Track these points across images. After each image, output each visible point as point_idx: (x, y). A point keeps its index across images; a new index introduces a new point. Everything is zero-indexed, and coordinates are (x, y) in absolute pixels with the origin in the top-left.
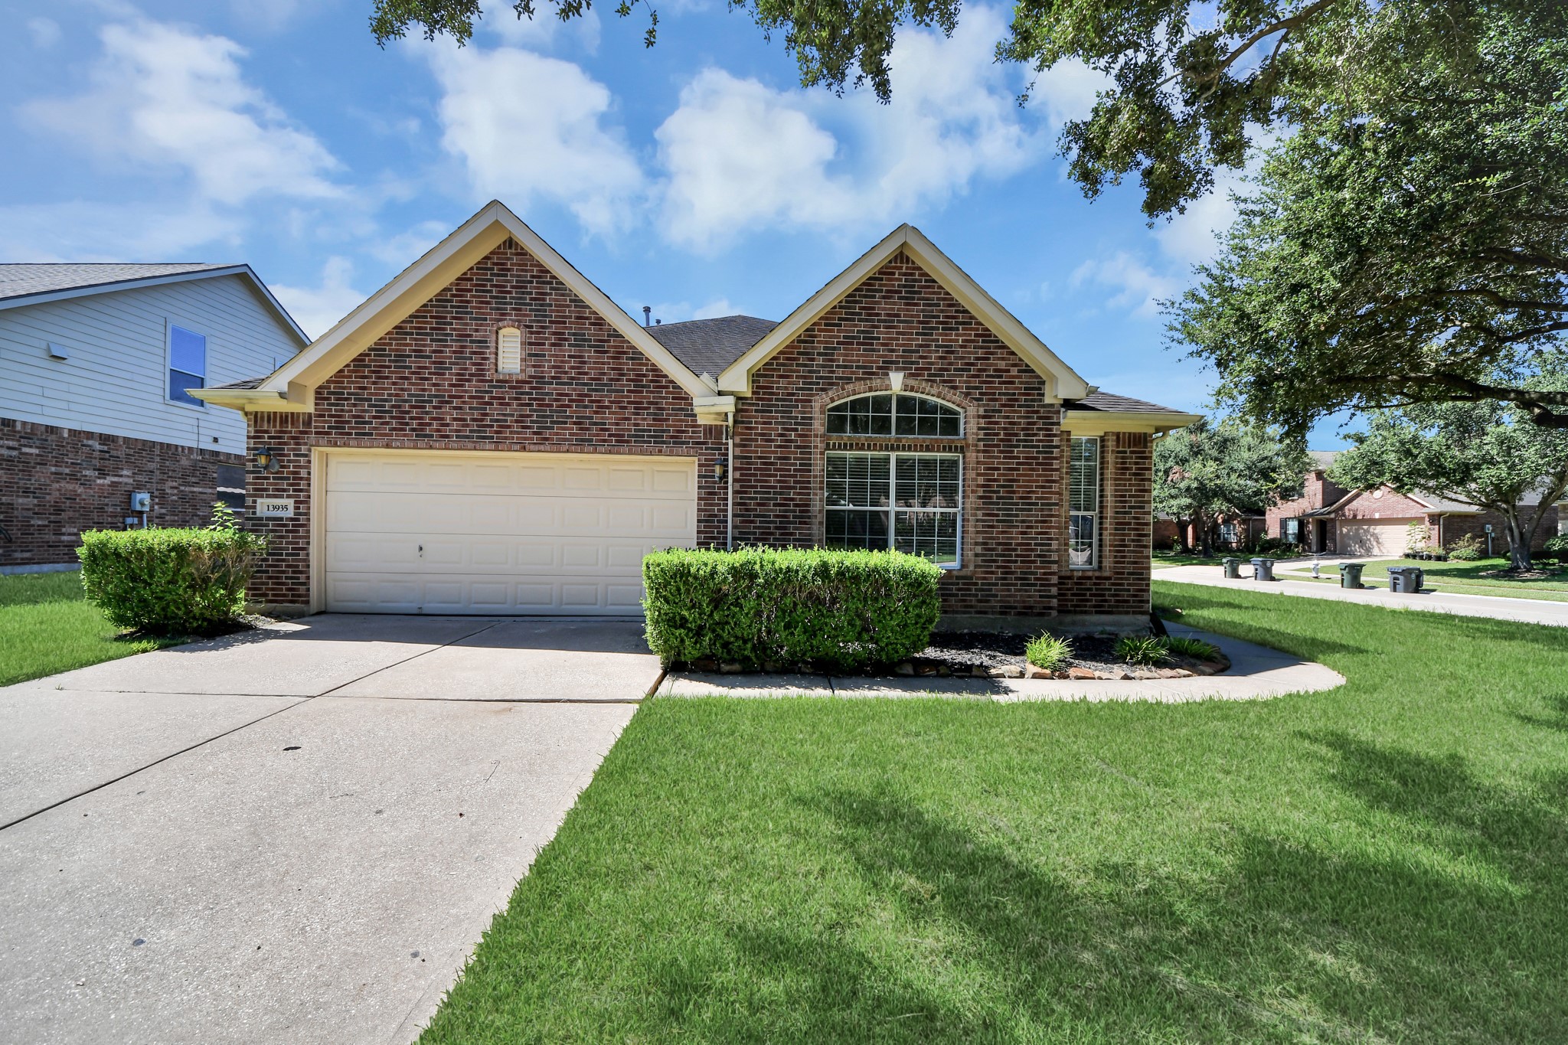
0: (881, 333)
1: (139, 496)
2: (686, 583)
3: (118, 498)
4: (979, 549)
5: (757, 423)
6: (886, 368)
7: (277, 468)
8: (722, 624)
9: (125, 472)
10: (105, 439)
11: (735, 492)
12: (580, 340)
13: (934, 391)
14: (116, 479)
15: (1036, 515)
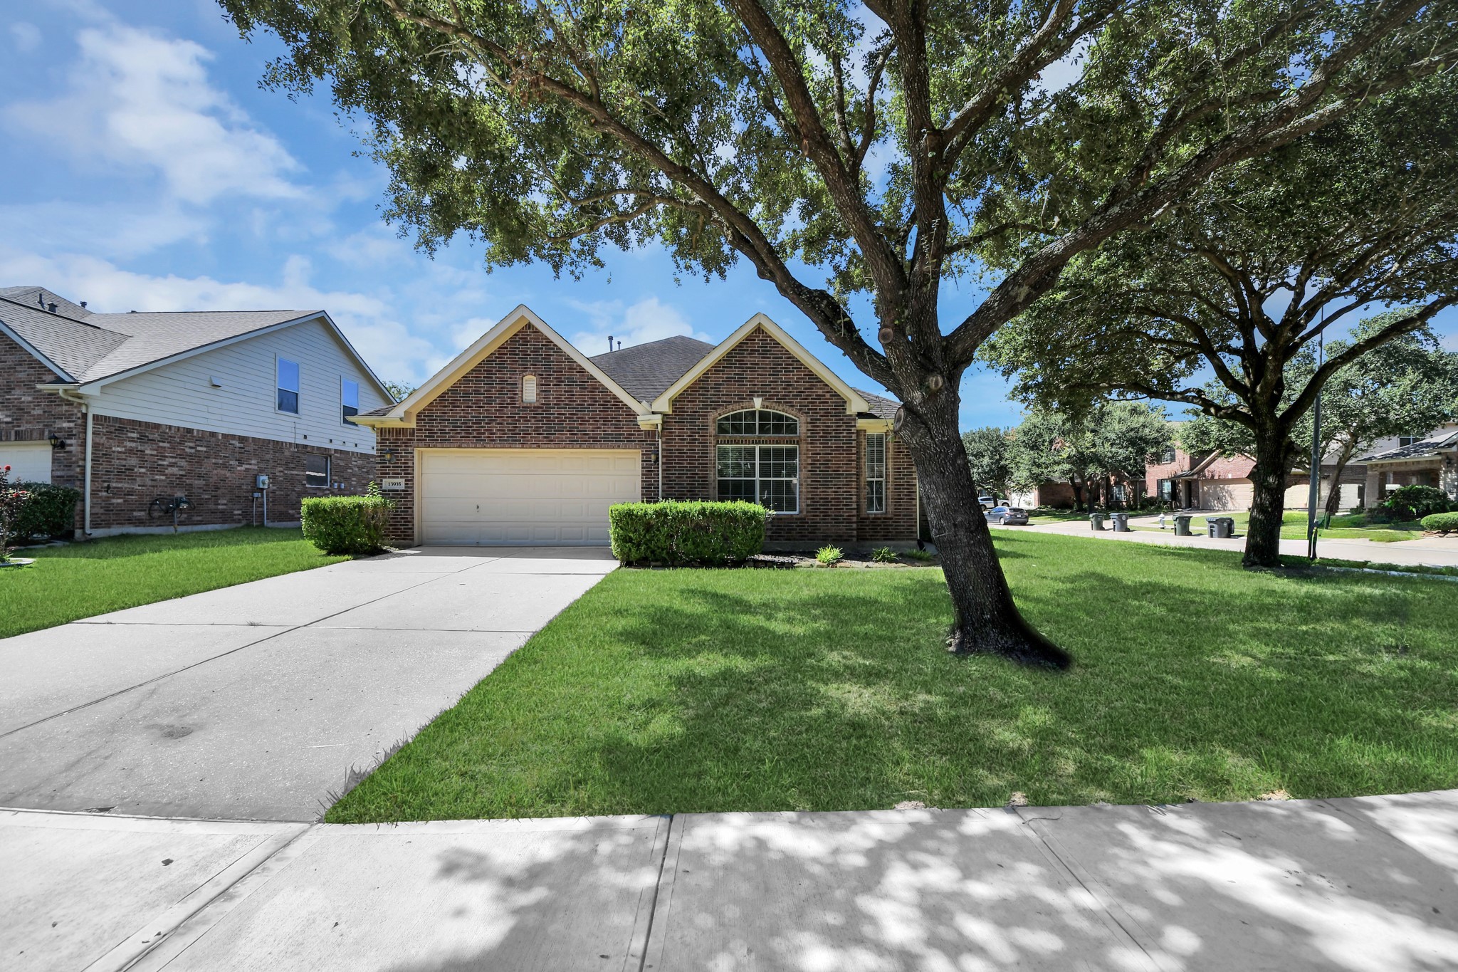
0: (748, 374)
1: (262, 478)
2: (632, 519)
3: (249, 480)
4: (809, 502)
5: (675, 428)
6: (752, 394)
7: (394, 461)
8: (650, 541)
9: (253, 462)
10: (243, 439)
11: (663, 470)
12: (571, 382)
13: (781, 408)
14: (248, 466)
15: (843, 481)
